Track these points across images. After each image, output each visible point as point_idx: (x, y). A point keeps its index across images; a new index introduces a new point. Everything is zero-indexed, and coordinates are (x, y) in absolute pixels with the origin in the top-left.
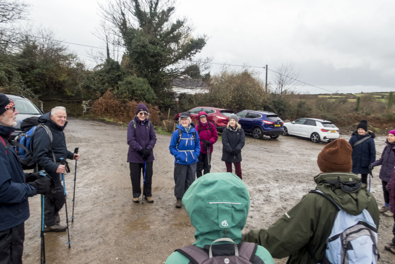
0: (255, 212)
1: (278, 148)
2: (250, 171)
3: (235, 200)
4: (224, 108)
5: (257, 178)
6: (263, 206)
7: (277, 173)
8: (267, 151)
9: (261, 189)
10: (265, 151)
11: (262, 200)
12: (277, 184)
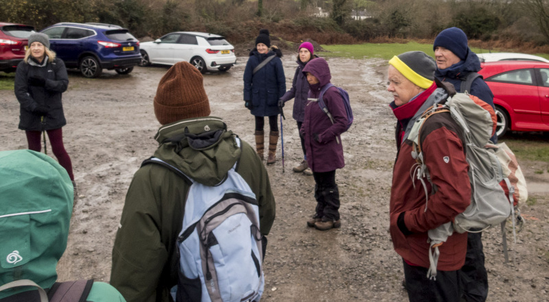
0: (92, 221)
1: (132, 91)
2: (78, 142)
3: (37, 204)
4: (11, 22)
5: (92, 155)
6: (109, 205)
7: (132, 138)
8: (112, 100)
9: (102, 174)
10: (108, 100)
11: (106, 194)
12: (134, 159)
